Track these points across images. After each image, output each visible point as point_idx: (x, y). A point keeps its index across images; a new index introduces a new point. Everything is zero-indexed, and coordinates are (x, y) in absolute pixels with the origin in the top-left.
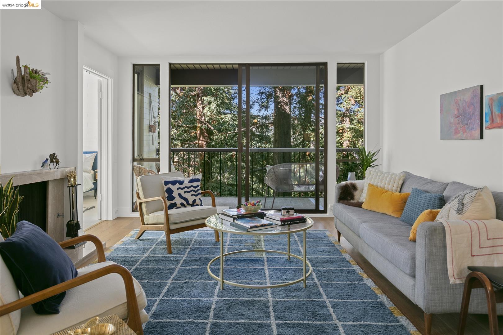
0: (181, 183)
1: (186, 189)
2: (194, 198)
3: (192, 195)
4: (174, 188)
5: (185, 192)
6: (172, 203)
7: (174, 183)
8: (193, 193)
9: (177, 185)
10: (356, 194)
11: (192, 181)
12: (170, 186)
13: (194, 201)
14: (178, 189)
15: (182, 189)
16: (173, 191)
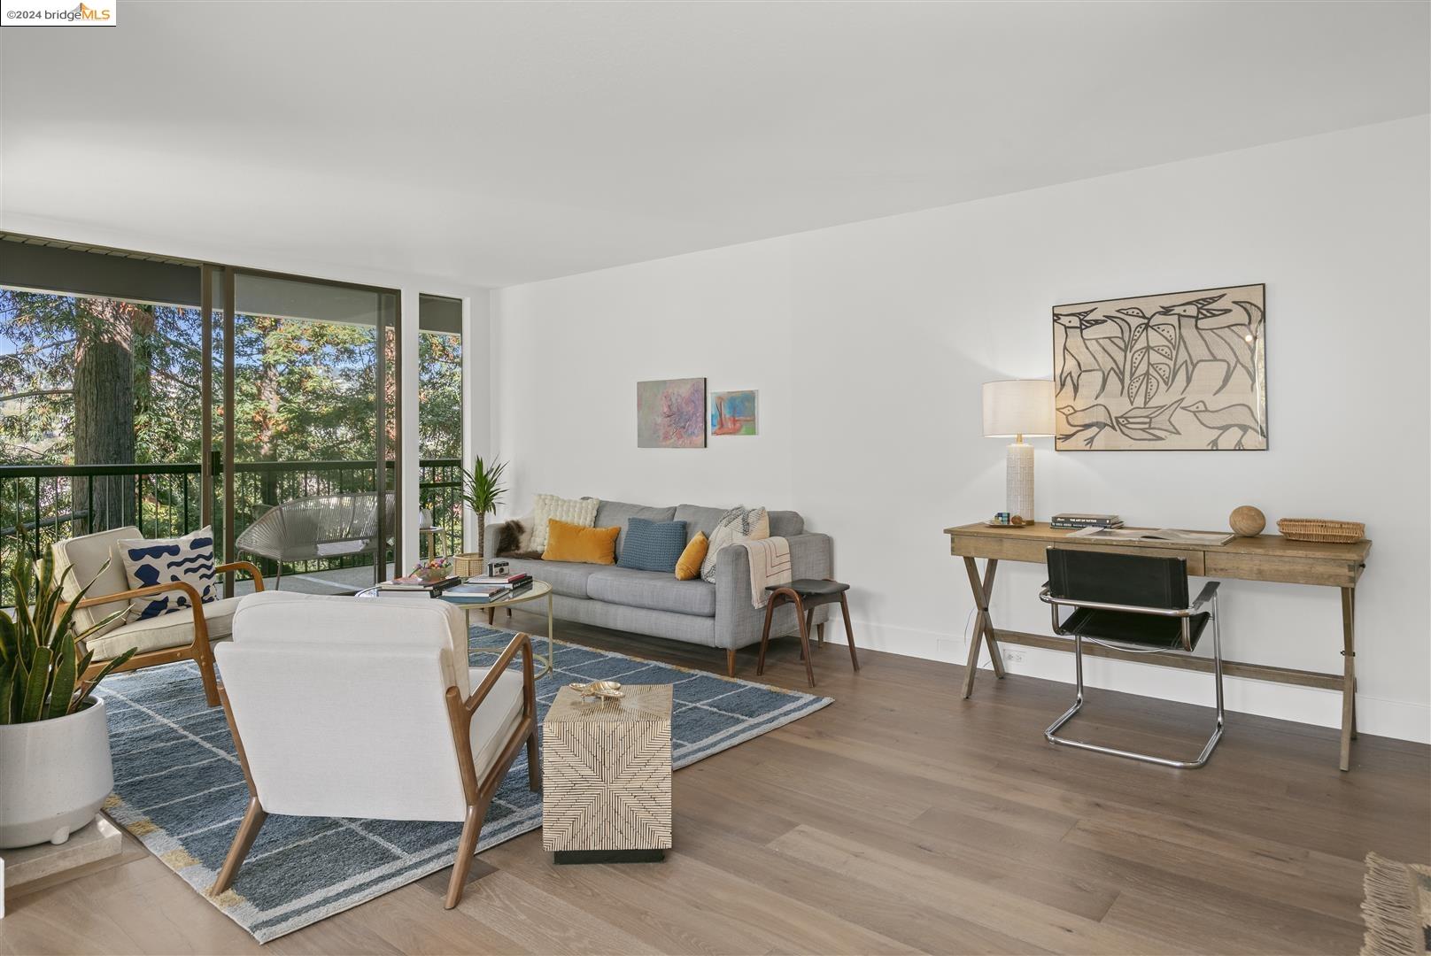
0: (174, 550)
1: (188, 565)
2: (206, 582)
3: (201, 578)
4: (160, 564)
5: (186, 571)
6: (155, 602)
7: (156, 552)
8: (203, 571)
9: (166, 558)
10: (523, 539)
11: (196, 544)
12: (148, 560)
13: (207, 590)
14: (170, 565)
15: (179, 564)
16: (158, 572)
